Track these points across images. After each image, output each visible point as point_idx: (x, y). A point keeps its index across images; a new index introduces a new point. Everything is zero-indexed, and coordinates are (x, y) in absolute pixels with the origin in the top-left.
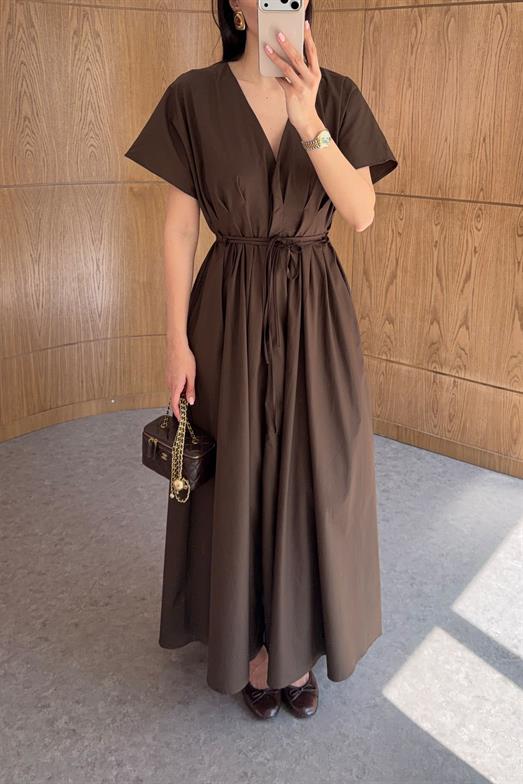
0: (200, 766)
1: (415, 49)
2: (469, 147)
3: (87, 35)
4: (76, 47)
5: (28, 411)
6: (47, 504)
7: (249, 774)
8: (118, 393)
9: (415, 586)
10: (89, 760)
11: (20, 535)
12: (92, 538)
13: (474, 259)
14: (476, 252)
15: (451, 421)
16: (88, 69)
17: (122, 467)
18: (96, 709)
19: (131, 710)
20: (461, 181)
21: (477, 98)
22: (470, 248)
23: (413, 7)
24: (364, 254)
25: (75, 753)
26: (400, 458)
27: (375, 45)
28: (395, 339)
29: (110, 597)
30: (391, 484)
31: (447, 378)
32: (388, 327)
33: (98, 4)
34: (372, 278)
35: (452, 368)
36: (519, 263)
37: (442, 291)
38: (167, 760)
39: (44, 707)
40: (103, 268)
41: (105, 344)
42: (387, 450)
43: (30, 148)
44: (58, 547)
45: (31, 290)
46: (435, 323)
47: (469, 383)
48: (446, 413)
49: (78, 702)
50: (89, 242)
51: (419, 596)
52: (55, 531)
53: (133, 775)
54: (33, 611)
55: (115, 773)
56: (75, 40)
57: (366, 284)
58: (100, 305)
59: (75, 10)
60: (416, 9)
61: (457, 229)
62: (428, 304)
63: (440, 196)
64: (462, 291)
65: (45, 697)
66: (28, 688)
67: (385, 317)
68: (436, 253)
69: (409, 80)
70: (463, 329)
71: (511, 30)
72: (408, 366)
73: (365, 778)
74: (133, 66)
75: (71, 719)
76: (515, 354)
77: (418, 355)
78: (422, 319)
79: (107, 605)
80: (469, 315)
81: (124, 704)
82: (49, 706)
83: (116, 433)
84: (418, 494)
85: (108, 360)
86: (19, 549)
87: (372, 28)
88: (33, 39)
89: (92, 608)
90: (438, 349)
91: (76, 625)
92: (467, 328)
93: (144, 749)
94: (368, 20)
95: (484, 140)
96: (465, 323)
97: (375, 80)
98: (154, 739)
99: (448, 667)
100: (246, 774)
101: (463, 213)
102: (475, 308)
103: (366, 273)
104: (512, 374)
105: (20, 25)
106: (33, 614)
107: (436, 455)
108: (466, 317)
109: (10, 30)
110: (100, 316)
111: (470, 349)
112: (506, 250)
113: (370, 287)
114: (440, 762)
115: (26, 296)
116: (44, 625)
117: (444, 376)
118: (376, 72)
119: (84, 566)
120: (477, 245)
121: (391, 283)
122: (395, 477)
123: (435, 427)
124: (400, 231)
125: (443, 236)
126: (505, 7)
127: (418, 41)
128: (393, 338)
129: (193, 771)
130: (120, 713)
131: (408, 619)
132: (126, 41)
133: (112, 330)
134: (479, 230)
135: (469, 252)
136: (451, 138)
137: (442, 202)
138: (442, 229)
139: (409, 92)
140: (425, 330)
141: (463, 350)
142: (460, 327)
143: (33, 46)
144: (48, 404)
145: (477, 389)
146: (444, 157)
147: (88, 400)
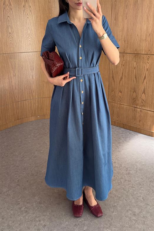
0: (63, 222)
1: (128, 7)
2: (145, 37)
3: (27, 7)
4: (24, 11)
5: (14, 119)
6: (19, 146)
7: (77, 225)
8: (40, 114)
9: (128, 171)
10: (31, 219)
11: (12, 155)
12: (32, 156)
13: (147, 73)
15: (140, 122)
16: (28, 17)
17: (41, 136)
18: (33, 205)
19: (43, 205)
20: (143, 48)
21: (147, 21)
22: (145, 69)
24: (112, 72)
25: (27, 217)
26: (124, 133)
27: (115, 6)
28: (122, 98)
29: (37, 173)
31: (139, 109)
32: (120, 94)
34: (115, 79)
35: (140, 106)
37: (137, 83)
38: (53, 220)
39: (18, 204)
40: (34, 78)
41: (36, 100)
42: (120, 131)
43: (11, 42)
44: (23, 159)
45: (13, 84)
46: (135, 93)
47: (145, 110)
48: (138, 120)
49: (28, 203)
50: (30, 70)
51: (129, 174)
52: (21, 154)
53: (43, 224)
54: (15, 177)
55: (38, 223)
56: (24, 9)
57: (113, 81)
58: (34, 89)
61: (142, 63)
62: (132, 86)
63: (136, 53)
64: (143, 82)
65: (19, 201)
66: (14, 199)
67: (119, 91)
68: (135, 71)
69: (126, 16)
72: (126, 105)
73: (111, 227)
74: (41, 16)
75: (26, 208)
77: (129, 102)
78: (131, 91)
79: (36, 175)
80: (145, 89)
81: (41, 204)
82: (20, 204)
83: (39, 126)
85: (37, 105)
86: (11, 159)
87: (114, 1)
88: (11, 9)
89: (32, 176)
90: (135, 100)
91: (27, 181)
92: (145, 94)
93: (46, 217)
95: (150, 34)
96: (144, 92)
97: (115, 17)
98: (50, 214)
99: (137, 195)
100: (76, 225)
101: (144, 58)
102: (147, 87)
103: (113, 77)
105: (7, 5)
106: (15, 178)
107: (135, 132)
109: (4, 6)
110: (34, 92)
111: (146, 100)
113: (114, 82)
114: (134, 223)
115: (12, 86)
116: (18, 181)
117: (137, 109)
118: (115, 14)
119: (30, 164)
120: (148, 68)
121: (121, 80)
122: (122, 139)
123: (135, 124)
124: (124, 64)
125: (137, 66)
127: (128, 4)
128: (121, 97)
129: (61, 223)
130: (40, 206)
131: (125, 181)
132: (39, 8)
133: (37, 96)
134: (148, 63)
135: (145, 70)
136: (139, 35)
137: (137, 55)
138: (137, 63)
139: (126, 21)
140: (132, 94)
141: (143, 100)
142: (142, 93)
143: (11, 11)
144: (20, 117)
145: (147, 113)
146: (137, 40)
147: (31, 116)
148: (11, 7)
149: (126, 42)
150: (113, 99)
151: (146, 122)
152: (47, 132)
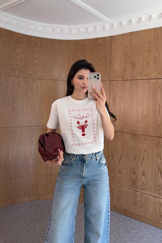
1: (124, 91)
2: (141, 119)
3: (35, 86)
4: (31, 89)
8: (34, 194)
13: (145, 154)
14: (145, 151)
16: (34, 95)
17: (32, 221)
20: (139, 129)
21: (142, 105)
22: (143, 149)
23: (123, 80)
24: (112, 150)
26: (124, 221)
27: (113, 90)
30: (121, 231)
31: (139, 193)
32: (120, 175)
33: (38, 78)
34: (114, 158)
35: (140, 189)
36: (159, 155)
37: (136, 163)
40: (33, 152)
42: (120, 218)
43: (15, 117)
45: (10, 159)
46: (134, 174)
47: (146, 195)
48: (139, 205)
50: (29, 144)
56: (31, 87)
57: (112, 160)
58: (31, 165)
59: (32, 80)
60: (124, 81)
61: (139, 143)
62: (132, 167)
63: (133, 133)
64: (142, 163)
67: (119, 171)
68: (133, 151)
69: (123, 99)
70: (143, 176)
71: (150, 87)
72: (127, 188)
74: (47, 94)
76: (160, 185)
77: (129, 185)
78: (130, 172)
80: (145, 171)
83: (32, 208)
84: (130, 235)
85: (32, 183)
87: (112, 85)
90: (136, 183)
92: (144, 176)
94: (111, 83)
95: (145, 117)
96: (143, 174)
101: (141, 138)
102: (146, 169)
103: (112, 156)
104: (159, 192)
105: (16, 83)
108: (144, 172)
109: (13, 84)
110: (30, 168)
111: (146, 183)
112: (154, 150)
113: (114, 161)
115: (9, 161)
117: (138, 192)
118: (113, 97)
120: (145, 148)
121: (120, 160)
122: (122, 229)
123: (136, 210)
124: (122, 143)
125: (135, 145)
126: (148, 81)
127: (124, 89)
128: (121, 178)
132: (45, 88)
133: (34, 173)
134: (146, 144)
135: (143, 151)
136: (135, 116)
137: (134, 135)
138: (135, 143)
139: (123, 103)
140: (131, 176)
141: (143, 183)
142: (142, 175)
143: (19, 89)
144: (12, 197)
145: (148, 197)
146: (134, 122)
147: (24, 196)
148: (20, 86)
149: (124, 122)
150: (113, 180)
151: (147, 208)
152: (39, 217)
